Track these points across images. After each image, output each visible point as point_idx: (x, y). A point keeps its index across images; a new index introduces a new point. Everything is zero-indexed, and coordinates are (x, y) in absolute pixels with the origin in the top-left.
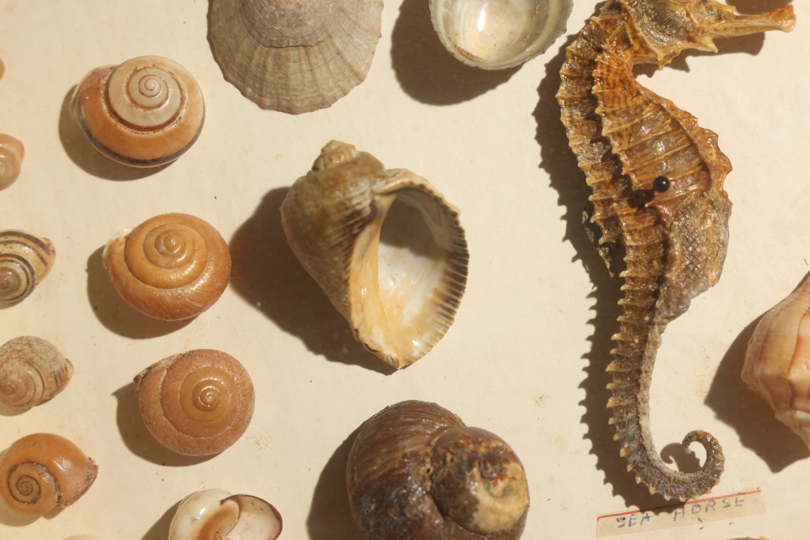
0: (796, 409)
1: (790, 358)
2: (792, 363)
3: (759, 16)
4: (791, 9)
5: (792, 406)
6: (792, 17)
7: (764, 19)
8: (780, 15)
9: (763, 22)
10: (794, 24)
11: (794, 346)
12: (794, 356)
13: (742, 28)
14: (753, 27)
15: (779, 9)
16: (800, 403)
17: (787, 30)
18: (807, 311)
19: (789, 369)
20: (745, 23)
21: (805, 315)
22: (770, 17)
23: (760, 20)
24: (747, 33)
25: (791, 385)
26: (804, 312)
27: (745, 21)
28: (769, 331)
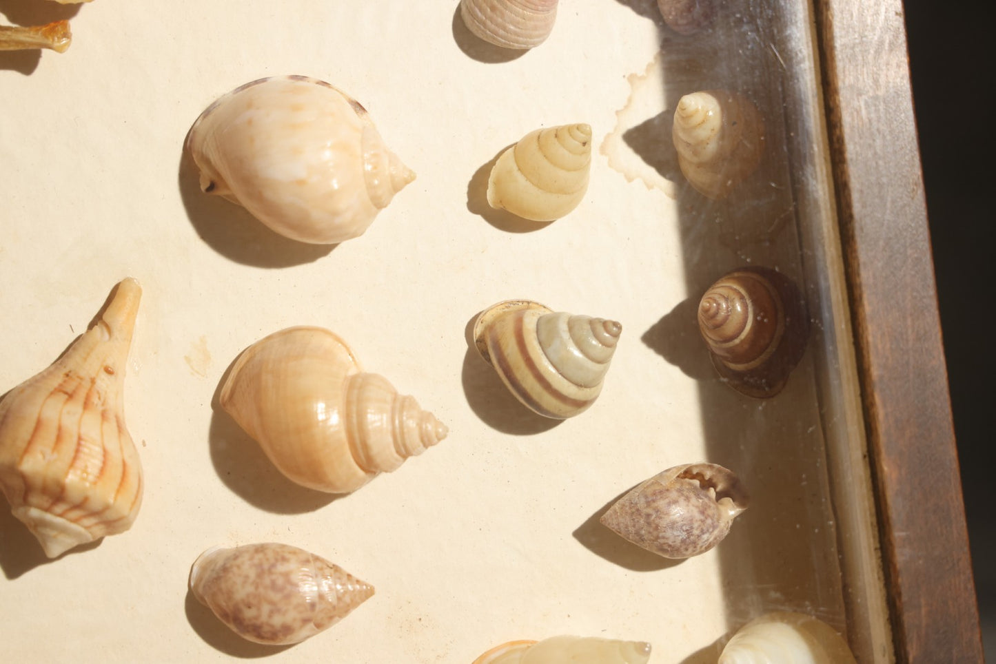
0: (30, 505)
1: (24, 445)
2: (26, 451)
3: (27, 29)
4: (65, 26)
5: (26, 502)
6: (66, 35)
7: (32, 34)
8: (53, 31)
9: (32, 37)
10: (68, 44)
11: (31, 429)
12: (30, 443)
13: (5, 42)
14: (18, 43)
15: (52, 24)
16: (34, 499)
17: (60, 50)
18: (55, 389)
19: (22, 458)
20: (9, 36)
21: (52, 393)
22: (40, 32)
23: (27, 34)
24: (12, 48)
25: (23, 477)
26: (52, 389)
27: (9, 33)
28: (8, 411)
